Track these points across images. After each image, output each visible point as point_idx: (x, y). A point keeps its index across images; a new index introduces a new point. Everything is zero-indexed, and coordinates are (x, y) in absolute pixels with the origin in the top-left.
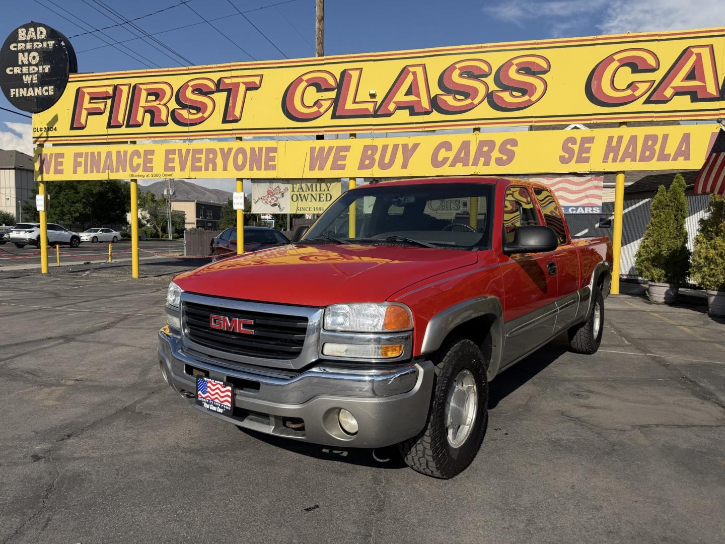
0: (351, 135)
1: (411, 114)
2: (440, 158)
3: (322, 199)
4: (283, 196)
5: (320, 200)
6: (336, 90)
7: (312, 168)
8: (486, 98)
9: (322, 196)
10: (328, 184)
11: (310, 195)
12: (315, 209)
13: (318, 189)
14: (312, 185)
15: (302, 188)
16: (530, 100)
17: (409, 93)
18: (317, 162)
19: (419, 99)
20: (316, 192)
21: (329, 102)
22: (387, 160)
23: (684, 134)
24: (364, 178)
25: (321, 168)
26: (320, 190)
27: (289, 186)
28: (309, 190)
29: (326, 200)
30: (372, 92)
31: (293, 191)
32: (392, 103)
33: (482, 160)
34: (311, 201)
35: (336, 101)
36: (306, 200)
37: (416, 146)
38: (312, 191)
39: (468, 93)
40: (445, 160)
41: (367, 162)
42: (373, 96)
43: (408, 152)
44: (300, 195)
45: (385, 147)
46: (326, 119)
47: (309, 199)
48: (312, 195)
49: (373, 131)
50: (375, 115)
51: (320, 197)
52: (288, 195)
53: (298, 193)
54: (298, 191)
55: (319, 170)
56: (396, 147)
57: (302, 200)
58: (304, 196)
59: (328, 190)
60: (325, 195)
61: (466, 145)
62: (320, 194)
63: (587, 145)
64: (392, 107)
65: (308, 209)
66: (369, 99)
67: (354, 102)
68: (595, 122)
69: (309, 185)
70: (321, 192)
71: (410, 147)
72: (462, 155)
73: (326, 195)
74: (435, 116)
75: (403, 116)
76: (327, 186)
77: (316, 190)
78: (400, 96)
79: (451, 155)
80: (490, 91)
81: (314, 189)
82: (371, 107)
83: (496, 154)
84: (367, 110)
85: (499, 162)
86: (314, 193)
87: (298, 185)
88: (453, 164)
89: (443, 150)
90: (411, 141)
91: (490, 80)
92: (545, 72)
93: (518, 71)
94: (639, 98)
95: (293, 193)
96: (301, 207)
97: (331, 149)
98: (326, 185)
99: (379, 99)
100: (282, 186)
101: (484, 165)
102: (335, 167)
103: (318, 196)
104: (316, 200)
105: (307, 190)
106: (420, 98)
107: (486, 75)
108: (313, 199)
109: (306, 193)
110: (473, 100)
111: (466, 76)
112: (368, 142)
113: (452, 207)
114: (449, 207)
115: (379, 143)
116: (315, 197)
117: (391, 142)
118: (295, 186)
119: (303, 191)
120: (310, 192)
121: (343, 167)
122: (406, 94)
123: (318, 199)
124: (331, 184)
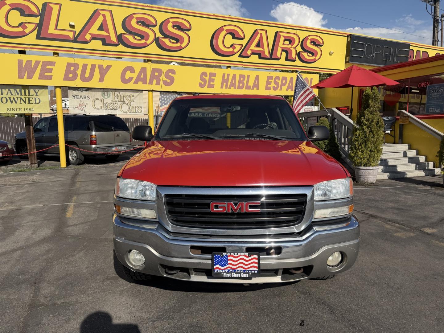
0: (54, 54)
1: (103, 44)
2: (127, 77)
3: (31, 102)
5: (29, 103)
6: (39, 17)
7: (21, 76)
8: (155, 41)
9: (30, 99)
10: (37, 91)
11: (19, 99)
12: (26, 110)
13: (27, 94)
14: (21, 91)
15: (11, 92)
16: (180, 46)
17: (101, 28)
18: (25, 72)
19: (107, 34)
20: (25, 96)
21: (34, 26)
22: (87, 75)
23: (256, 75)
24: (69, 87)
25: (30, 77)
26: (29, 95)
28: (18, 94)
29: (36, 103)
30: (71, 23)
31: (2, 94)
32: (88, 34)
33: (155, 81)
34: (21, 103)
35: (40, 26)
36: (16, 103)
37: (109, 67)
38: (21, 95)
39: (143, 36)
40: (131, 79)
41: (71, 75)
42: (72, 26)
43: (104, 71)
44: (10, 98)
45: (85, 66)
46: (31, 39)
47: (19, 102)
48: (21, 98)
49: (74, 53)
50: (75, 41)
51: (29, 101)
53: (7, 97)
54: (7, 95)
55: (27, 78)
56: (93, 67)
57: (12, 102)
58: (14, 99)
59: (37, 95)
60: (34, 99)
61: (143, 70)
62: (29, 98)
63: (212, 78)
64: (88, 37)
65: (18, 110)
66: (69, 28)
67: (56, 28)
68: (216, 64)
69: (18, 90)
71: (104, 67)
72: (142, 77)
74: (121, 48)
75: (97, 45)
77: (25, 95)
78: (94, 30)
79: (135, 76)
80: (156, 37)
81: (23, 94)
82: (71, 35)
83: (163, 78)
84: (68, 36)
85: (166, 83)
86: (23, 97)
87: (7, 90)
88: (136, 82)
89: (128, 72)
90: (105, 63)
91: (156, 29)
92: (189, 30)
93: (173, 26)
94: (236, 53)
95: (2, 96)
96: (12, 108)
97: (37, 63)
98: (35, 91)
99: (78, 29)
101: (156, 84)
102: (42, 77)
103: (27, 99)
104: (25, 102)
105: (16, 94)
106: (109, 33)
107: (154, 26)
109: (15, 97)
110: (146, 41)
111: (141, 24)
112: (71, 60)
113: (136, 111)
114: (135, 110)
115: (80, 62)
116: (25, 100)
117: (90, 62)
118: (3, 90)
119: (12, 95)
120: (19, 96)
121: (50, 78)
122: (99, 29)
123: (27, 101)
124: (38, 90)
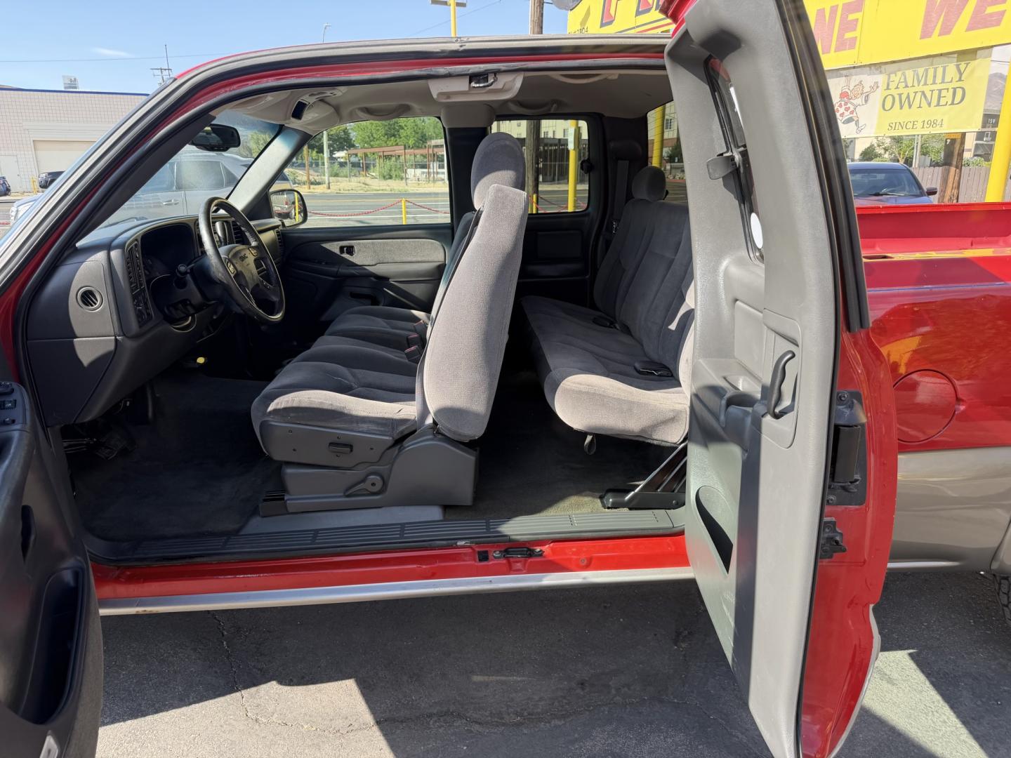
3: (943, 101)
4: (866, 101)
5: (938, 105)
7: (926, 33)
9: (943, 93)
11: (919, 95)
12: (926, 125)
13: (939, 80)
14: (927, 71)
15: (905, 80)
18: (940, 16)
20: (933, 87)
25: (946, 31)
26: (943, 82)
27: (881, 79)
28: (919, 82)
29: (953, 103)
31: (888, 88)
34: (920, 107)
36: (910, 106)
38: (925, 84)
44: (900, 95)
47: (916, 103)
48: (923, 93)
51: (939, 97)
52: (877, 98)
53: (896, 93)
54: (897, 88)
55: (941, 34)
57: (901, 107)
58: (908, 96)
59: (960, 80)
60: (951, 91)
62: (940, 91)
65: (910, 125)
69: (921, 71)
70: (944, 86)
73: (955, 90)
76: (959, 70)
77: (934, 83)
81: (930, 80)
86: (927, 89)
87: (899, 74)
95: (887, 93)
96: (898, 121)
98: (958, 67)
100: (868, 79)
102: (978, 22)
103: (936, 94)
104: (929, 104)
105: (916, 84)
108: (924, 103)
109: (911, 91)
116: (929, 98)
118: (893, 76)
119: (907, 86)
120: (920, 87)
121: (997, 19)
123: (934, 102)
124: (967, 64)
